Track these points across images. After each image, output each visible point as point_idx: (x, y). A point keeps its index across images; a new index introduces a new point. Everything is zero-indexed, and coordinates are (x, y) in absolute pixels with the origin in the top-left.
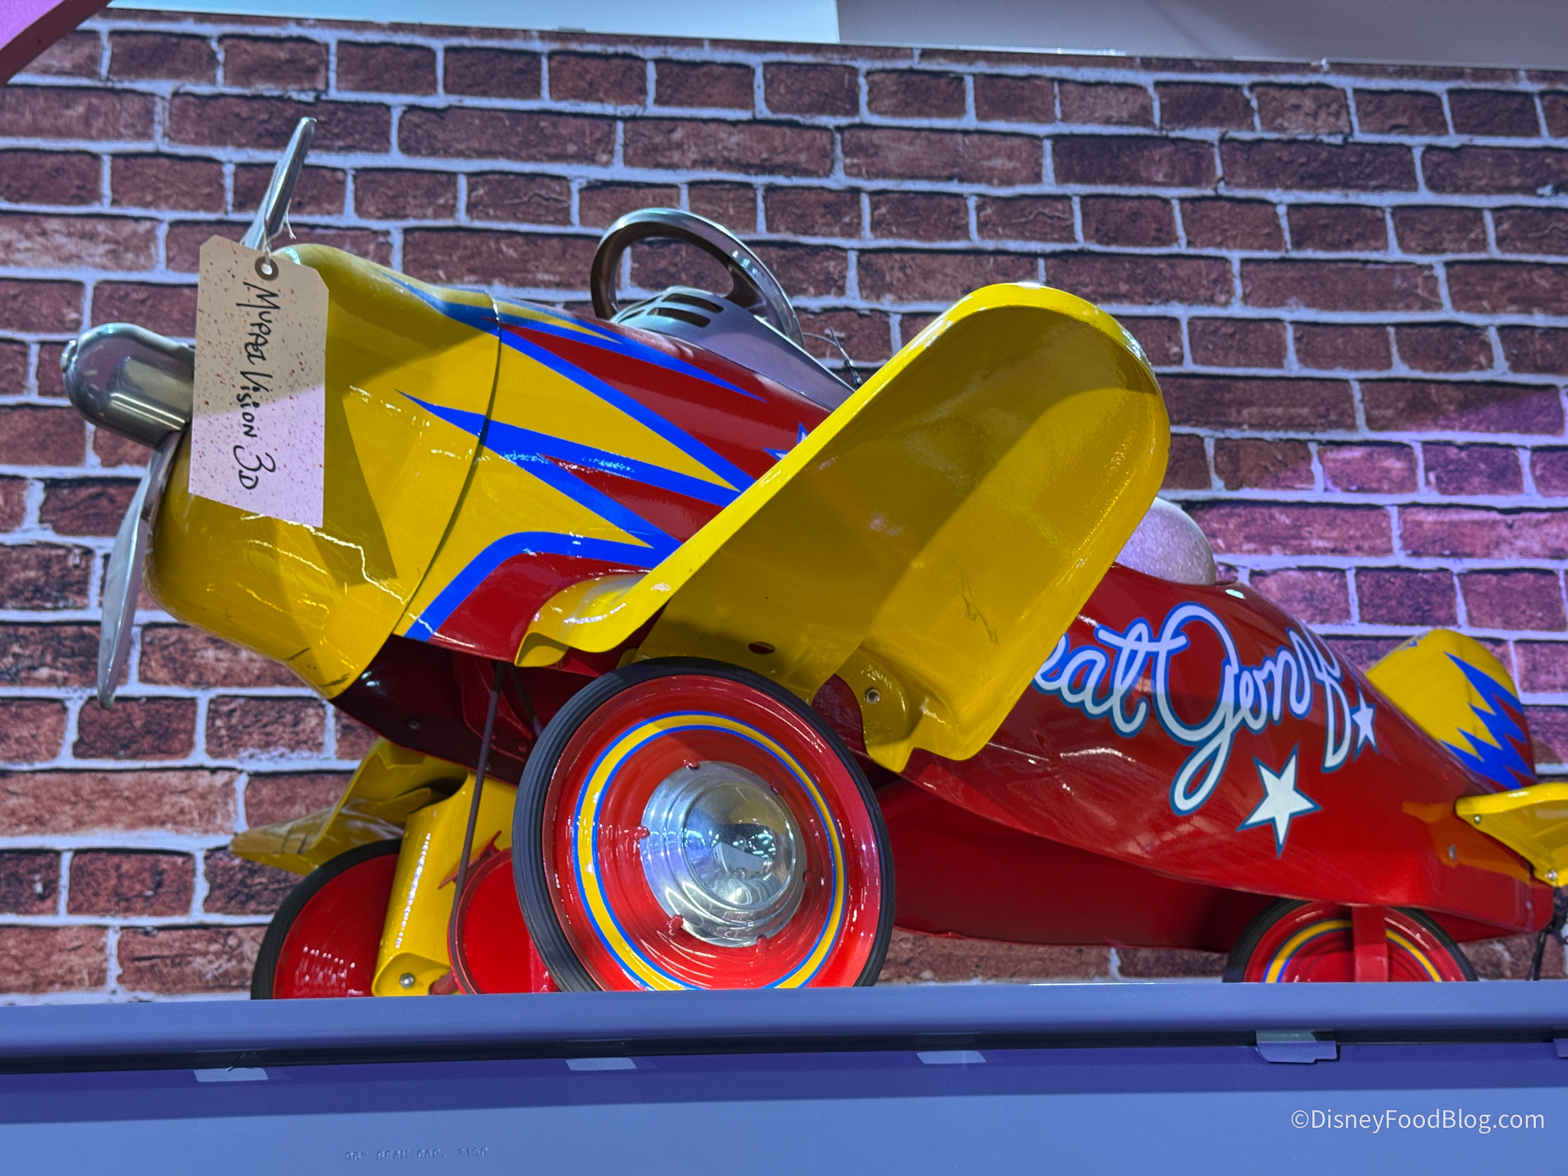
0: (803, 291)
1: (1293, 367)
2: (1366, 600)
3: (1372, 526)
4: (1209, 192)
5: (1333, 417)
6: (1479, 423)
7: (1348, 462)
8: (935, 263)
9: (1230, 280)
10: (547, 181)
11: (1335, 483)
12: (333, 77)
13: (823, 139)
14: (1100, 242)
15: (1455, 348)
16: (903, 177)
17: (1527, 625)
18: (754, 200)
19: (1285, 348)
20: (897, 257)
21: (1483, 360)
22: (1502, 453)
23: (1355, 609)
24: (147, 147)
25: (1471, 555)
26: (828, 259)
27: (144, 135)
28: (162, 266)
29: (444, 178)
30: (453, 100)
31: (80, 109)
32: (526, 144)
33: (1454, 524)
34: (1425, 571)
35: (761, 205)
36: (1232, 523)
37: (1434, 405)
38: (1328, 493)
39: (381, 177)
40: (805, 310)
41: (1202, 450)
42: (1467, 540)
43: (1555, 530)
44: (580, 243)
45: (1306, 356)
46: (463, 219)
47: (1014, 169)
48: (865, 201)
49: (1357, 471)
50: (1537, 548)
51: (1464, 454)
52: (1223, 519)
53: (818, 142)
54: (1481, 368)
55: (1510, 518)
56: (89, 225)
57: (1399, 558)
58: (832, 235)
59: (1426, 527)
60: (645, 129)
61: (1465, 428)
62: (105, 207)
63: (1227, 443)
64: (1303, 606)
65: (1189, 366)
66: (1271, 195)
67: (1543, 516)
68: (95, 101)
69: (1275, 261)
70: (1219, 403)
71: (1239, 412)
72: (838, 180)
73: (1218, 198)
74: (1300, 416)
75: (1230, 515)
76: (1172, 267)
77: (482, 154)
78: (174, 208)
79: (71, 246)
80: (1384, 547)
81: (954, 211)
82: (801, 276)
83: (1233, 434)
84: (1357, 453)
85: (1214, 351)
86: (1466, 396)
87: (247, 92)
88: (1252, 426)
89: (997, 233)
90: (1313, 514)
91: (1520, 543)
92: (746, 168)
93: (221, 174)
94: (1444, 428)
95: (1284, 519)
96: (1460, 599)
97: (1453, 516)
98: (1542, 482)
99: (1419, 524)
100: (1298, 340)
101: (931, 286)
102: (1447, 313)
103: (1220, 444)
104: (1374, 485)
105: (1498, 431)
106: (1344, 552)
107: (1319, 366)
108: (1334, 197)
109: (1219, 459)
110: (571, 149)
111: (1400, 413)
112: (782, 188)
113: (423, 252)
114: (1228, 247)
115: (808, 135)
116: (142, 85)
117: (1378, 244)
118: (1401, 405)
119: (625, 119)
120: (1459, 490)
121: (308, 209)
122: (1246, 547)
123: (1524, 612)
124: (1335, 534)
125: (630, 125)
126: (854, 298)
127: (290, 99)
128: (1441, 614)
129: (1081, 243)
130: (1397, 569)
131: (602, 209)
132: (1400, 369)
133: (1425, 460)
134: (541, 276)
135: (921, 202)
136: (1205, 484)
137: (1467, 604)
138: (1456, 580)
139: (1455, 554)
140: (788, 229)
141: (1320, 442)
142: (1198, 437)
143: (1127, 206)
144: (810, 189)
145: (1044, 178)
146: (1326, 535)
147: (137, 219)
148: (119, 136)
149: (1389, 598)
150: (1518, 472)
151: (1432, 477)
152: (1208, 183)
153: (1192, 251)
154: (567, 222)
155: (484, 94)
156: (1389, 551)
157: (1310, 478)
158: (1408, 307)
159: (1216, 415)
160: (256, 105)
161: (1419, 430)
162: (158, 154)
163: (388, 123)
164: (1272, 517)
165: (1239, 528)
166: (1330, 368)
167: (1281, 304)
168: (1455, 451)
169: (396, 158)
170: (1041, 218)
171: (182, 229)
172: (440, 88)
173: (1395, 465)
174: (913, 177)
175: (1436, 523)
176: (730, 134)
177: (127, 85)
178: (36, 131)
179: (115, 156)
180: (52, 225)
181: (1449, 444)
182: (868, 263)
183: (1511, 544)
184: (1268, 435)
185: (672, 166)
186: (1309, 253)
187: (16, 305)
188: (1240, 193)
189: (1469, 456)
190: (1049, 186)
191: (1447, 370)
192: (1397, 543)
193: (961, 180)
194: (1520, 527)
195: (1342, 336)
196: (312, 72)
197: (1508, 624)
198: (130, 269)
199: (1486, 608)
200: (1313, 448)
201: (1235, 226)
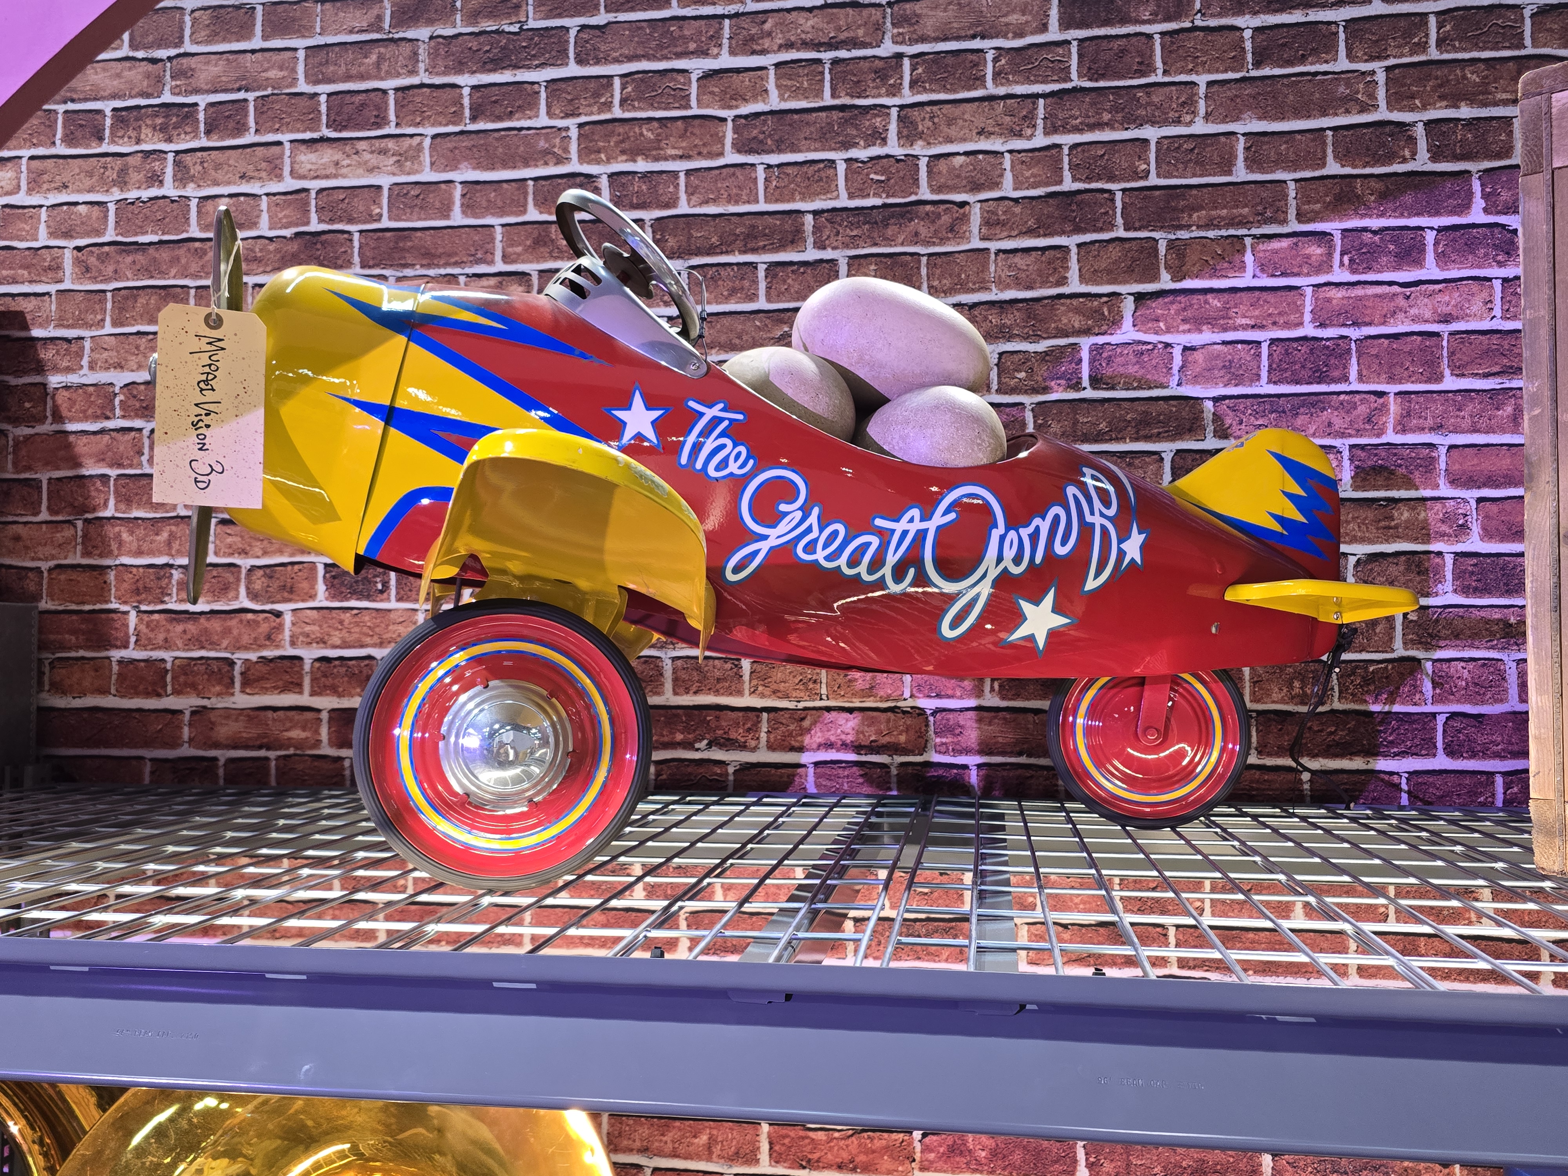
0: (855, 145)
1: (1241, 173)
2: (1274, 366)
3: (1288, 304)
4: (1187, 25)
5: (1269, 214)
6: (1394, 211)
7: (1276, 252)
8: (957, 111)
9: (1197, 102)
10: (675, 75)
11: (1263, 270)
12: (531, 8)
13: (876, 14)
14: (1090, 80)
15: (1383, 145)
16: (937, 40)
17: (1409, 379)
18: (822, 73)
19: (1236, 157)
20: (928, 109)
21: (1407, 153)
22: (1410, 234)
23: (1264, 374)
24: (415, 80)
25: (1369, 324)
26: (876, 115)
27: (413, 72)
28: (428, 169)
29: (605, 81)
30: (611, 17)
31: (374, 57)
32: (660, 47)
33: (1360, 299)
34: (1328, 339)
35: (827, 77)
36: (1174, 307)
37: (1358, 197)
38: (1256, 279)
39: (563, 85)
40: (856, 160)
41: (1156, 250)
42: (1368, 312)
43: (1447, 298)
44: (697, 122)
45: (1252, 163)
46: (617, 112)
47: (1027, 22)
48: (906, 62)
49: (1282, 259)
50: (1428, 314)
51: (1377, 238)
52: (1167, 307)
53: (873, 18)
54: (1404, 160)
55: (1407, 291)
56: (384, 143)
57: (1309, 330)
58: (879, 96)
59: (1334, 302)
60: (745, 22)
61: (1382, 215)
62: (391, 129)
63: (1178, 243)
64: (1222, 373)
65: (1154, 180)
66: (1239, 21)
67: (1437, 287)
68: (382, 50)
69: (1236, 81)
70: (1175, 209)
71: (1190, 216)
72: (887, 49)
73: (1195, 29)
74: (1240, 215)
75: (1172, 303)
76: (1148, 94)
77: (630, 59)
78: (433, 125)
79: (373, 160)
80: (1297, 321)
81: (976, 65)
82: (855, 132)
83: (1183, 234)
84: (1285, 243)
85: (1175, 165)
86: (1387, 187)
87: (476, 30)
88: (1199, 227)
89: (1008, 80)
90: (1241, 298)
91: (1413, 311)
92: (817, 46)
93: (461, 96)
94: (1363, 216)
95: (1215, 302)
96: (1354, 360)
97: (1359, 291)
98: (1442, 258)
99: (1329, 300)
100: (1247, 149)
101: (953, 132)
102: (1383, 114)
103: (1171, 244)
104: (1295, 270)
105: (1410, 216)
106: (1262, 327)
107: (1263, 171)
108: (1296, 17)
109: (1169, 257)
110: (692, 46)
111: (1327, 206)
112: (844, 60)
113: (591, 141)
114: (1197, 73)
115: (866, 12)
116: (410, 34)
117: (1329, 57)
118: (1328, 199)
119: (729, 17)
120: (1369, 269)
121: (517, 116)
122: (1181, 328)
123: (1407, 369)
124: (1257, 313)
125: (734, 20)
126: (894, 148)
127: (503, 31)
128: (1336, 374)
129: (1076, 81)
130: (1305, 339)
131: (712, 93)
132: (1333, 168)
133: (1342, 245)
134: (671, 152)
135: (950, 60)
136: (1155, 278)
137: (1358, 364)
138: (1353, 345)
139: (1355, 324)
140: (847, 94)
141: (1254, 237)
142: (1154, 239)
143: (1116, 44)
144: (865, 58)
145: (1050, 28)
146: (1249, 314)
147: (412, 136)
148: (398, 75)
149: (1294, 363)
150: (1422, 250)
151: (1346, 259)
152: (1187, 16)
153: (1167, 79)
154: (688, 107)
155: (632, 9)
156: (1301, 324)
157: (1243, 267)
158: (1347, 112)
159: (1171, 220)
160: (482, 39)
161: (1341, 220)
162: (422, 86)
163: (567, 42)
164: (1206, 302)
165: (1178, 312)
166: (1272, 172)
167: (1237, 119)
168: (1370, 235)
169: (573, 69)
170: (1045, 63)
171: (439, 140)
172: (602, 9)
173: (1316, 251)
174: (946, 39)
175: (1343, 298)
176: (807, 19)
177: (401, 35)
178: (348, 78)
179: (397, 90)
180: (362, 145)
181: (1365, 229)
182: (906, 117)
183: (1406, 312)
184: (1211, 234)
185: (763, 52)
186: (1267, 71)
187: (343, 206)
188: (1213, 23)
189: (1381, 239)
190: (1054, 34)
191: (1372, 166)
192: (1307, 317)
193: (983, 37)
194: (1416, 298)
195: (1286, 142)
196: (517, 7)
197: (1391, 380)
198: (409, 174)
199: (1375, 367)
200: (1248, 241)
201: (1206, 53)
